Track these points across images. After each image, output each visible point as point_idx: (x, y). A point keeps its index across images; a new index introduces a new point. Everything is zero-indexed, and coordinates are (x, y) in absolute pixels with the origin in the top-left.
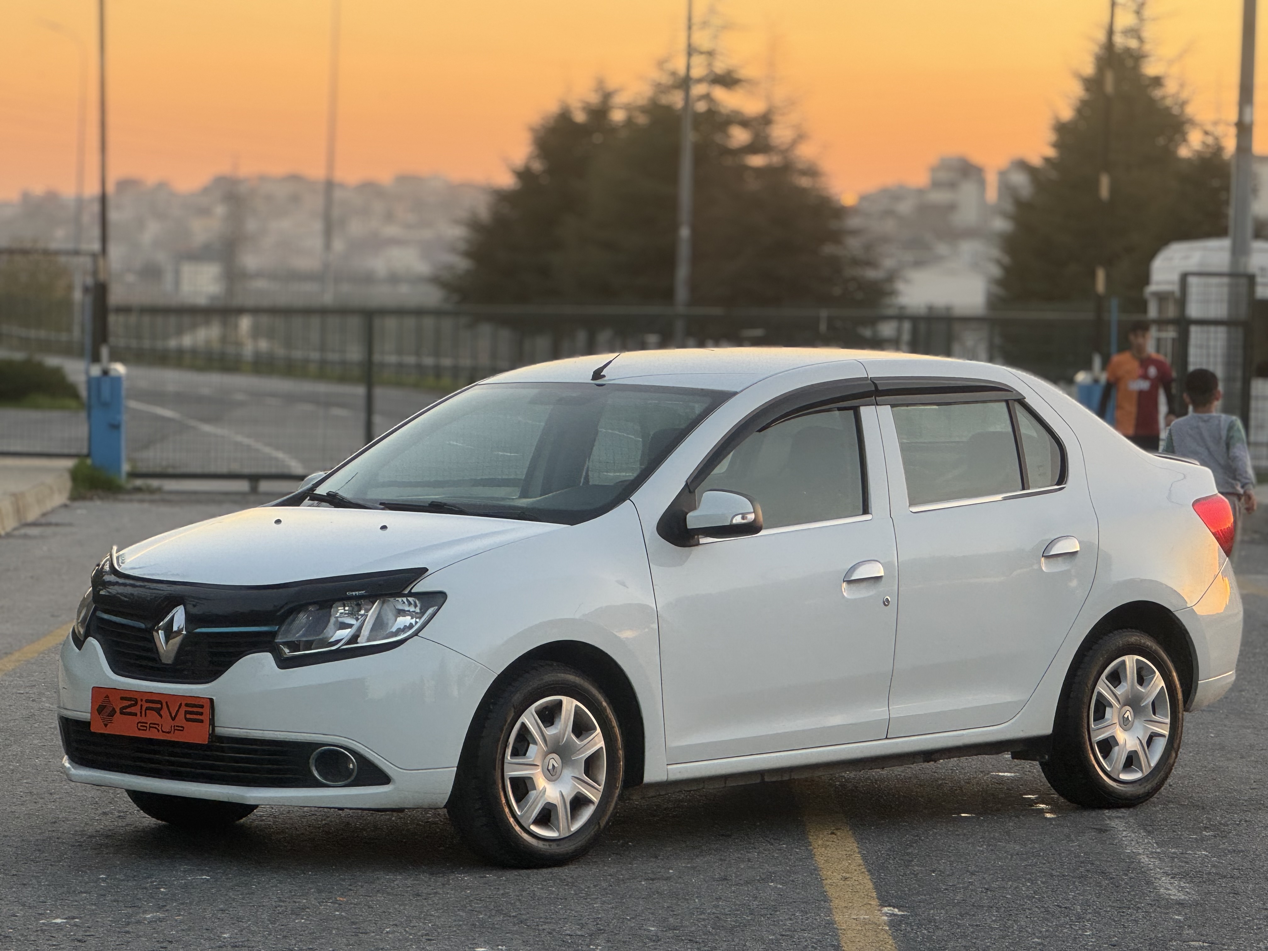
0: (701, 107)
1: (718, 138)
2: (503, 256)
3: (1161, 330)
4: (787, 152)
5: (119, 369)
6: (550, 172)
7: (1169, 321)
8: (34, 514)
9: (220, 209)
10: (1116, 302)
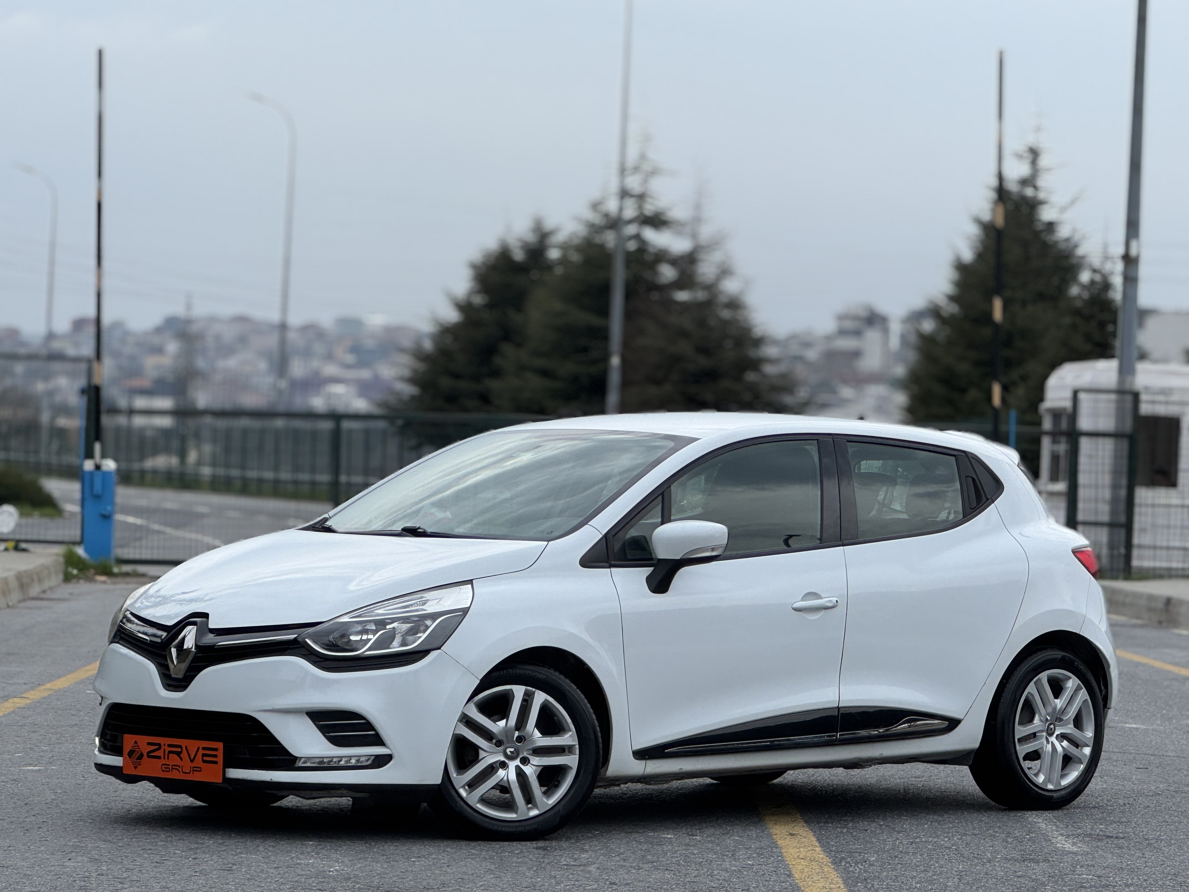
0: (632, 246)
1: (647, 275)
2: (446, 382)
3: (1054, 442)
4: (711, 288)
5: (110, 465)
6: (490, 306)
7: (1062, 433)
8: (35, 590)
9: (172, 347)
10: (1013, 414)
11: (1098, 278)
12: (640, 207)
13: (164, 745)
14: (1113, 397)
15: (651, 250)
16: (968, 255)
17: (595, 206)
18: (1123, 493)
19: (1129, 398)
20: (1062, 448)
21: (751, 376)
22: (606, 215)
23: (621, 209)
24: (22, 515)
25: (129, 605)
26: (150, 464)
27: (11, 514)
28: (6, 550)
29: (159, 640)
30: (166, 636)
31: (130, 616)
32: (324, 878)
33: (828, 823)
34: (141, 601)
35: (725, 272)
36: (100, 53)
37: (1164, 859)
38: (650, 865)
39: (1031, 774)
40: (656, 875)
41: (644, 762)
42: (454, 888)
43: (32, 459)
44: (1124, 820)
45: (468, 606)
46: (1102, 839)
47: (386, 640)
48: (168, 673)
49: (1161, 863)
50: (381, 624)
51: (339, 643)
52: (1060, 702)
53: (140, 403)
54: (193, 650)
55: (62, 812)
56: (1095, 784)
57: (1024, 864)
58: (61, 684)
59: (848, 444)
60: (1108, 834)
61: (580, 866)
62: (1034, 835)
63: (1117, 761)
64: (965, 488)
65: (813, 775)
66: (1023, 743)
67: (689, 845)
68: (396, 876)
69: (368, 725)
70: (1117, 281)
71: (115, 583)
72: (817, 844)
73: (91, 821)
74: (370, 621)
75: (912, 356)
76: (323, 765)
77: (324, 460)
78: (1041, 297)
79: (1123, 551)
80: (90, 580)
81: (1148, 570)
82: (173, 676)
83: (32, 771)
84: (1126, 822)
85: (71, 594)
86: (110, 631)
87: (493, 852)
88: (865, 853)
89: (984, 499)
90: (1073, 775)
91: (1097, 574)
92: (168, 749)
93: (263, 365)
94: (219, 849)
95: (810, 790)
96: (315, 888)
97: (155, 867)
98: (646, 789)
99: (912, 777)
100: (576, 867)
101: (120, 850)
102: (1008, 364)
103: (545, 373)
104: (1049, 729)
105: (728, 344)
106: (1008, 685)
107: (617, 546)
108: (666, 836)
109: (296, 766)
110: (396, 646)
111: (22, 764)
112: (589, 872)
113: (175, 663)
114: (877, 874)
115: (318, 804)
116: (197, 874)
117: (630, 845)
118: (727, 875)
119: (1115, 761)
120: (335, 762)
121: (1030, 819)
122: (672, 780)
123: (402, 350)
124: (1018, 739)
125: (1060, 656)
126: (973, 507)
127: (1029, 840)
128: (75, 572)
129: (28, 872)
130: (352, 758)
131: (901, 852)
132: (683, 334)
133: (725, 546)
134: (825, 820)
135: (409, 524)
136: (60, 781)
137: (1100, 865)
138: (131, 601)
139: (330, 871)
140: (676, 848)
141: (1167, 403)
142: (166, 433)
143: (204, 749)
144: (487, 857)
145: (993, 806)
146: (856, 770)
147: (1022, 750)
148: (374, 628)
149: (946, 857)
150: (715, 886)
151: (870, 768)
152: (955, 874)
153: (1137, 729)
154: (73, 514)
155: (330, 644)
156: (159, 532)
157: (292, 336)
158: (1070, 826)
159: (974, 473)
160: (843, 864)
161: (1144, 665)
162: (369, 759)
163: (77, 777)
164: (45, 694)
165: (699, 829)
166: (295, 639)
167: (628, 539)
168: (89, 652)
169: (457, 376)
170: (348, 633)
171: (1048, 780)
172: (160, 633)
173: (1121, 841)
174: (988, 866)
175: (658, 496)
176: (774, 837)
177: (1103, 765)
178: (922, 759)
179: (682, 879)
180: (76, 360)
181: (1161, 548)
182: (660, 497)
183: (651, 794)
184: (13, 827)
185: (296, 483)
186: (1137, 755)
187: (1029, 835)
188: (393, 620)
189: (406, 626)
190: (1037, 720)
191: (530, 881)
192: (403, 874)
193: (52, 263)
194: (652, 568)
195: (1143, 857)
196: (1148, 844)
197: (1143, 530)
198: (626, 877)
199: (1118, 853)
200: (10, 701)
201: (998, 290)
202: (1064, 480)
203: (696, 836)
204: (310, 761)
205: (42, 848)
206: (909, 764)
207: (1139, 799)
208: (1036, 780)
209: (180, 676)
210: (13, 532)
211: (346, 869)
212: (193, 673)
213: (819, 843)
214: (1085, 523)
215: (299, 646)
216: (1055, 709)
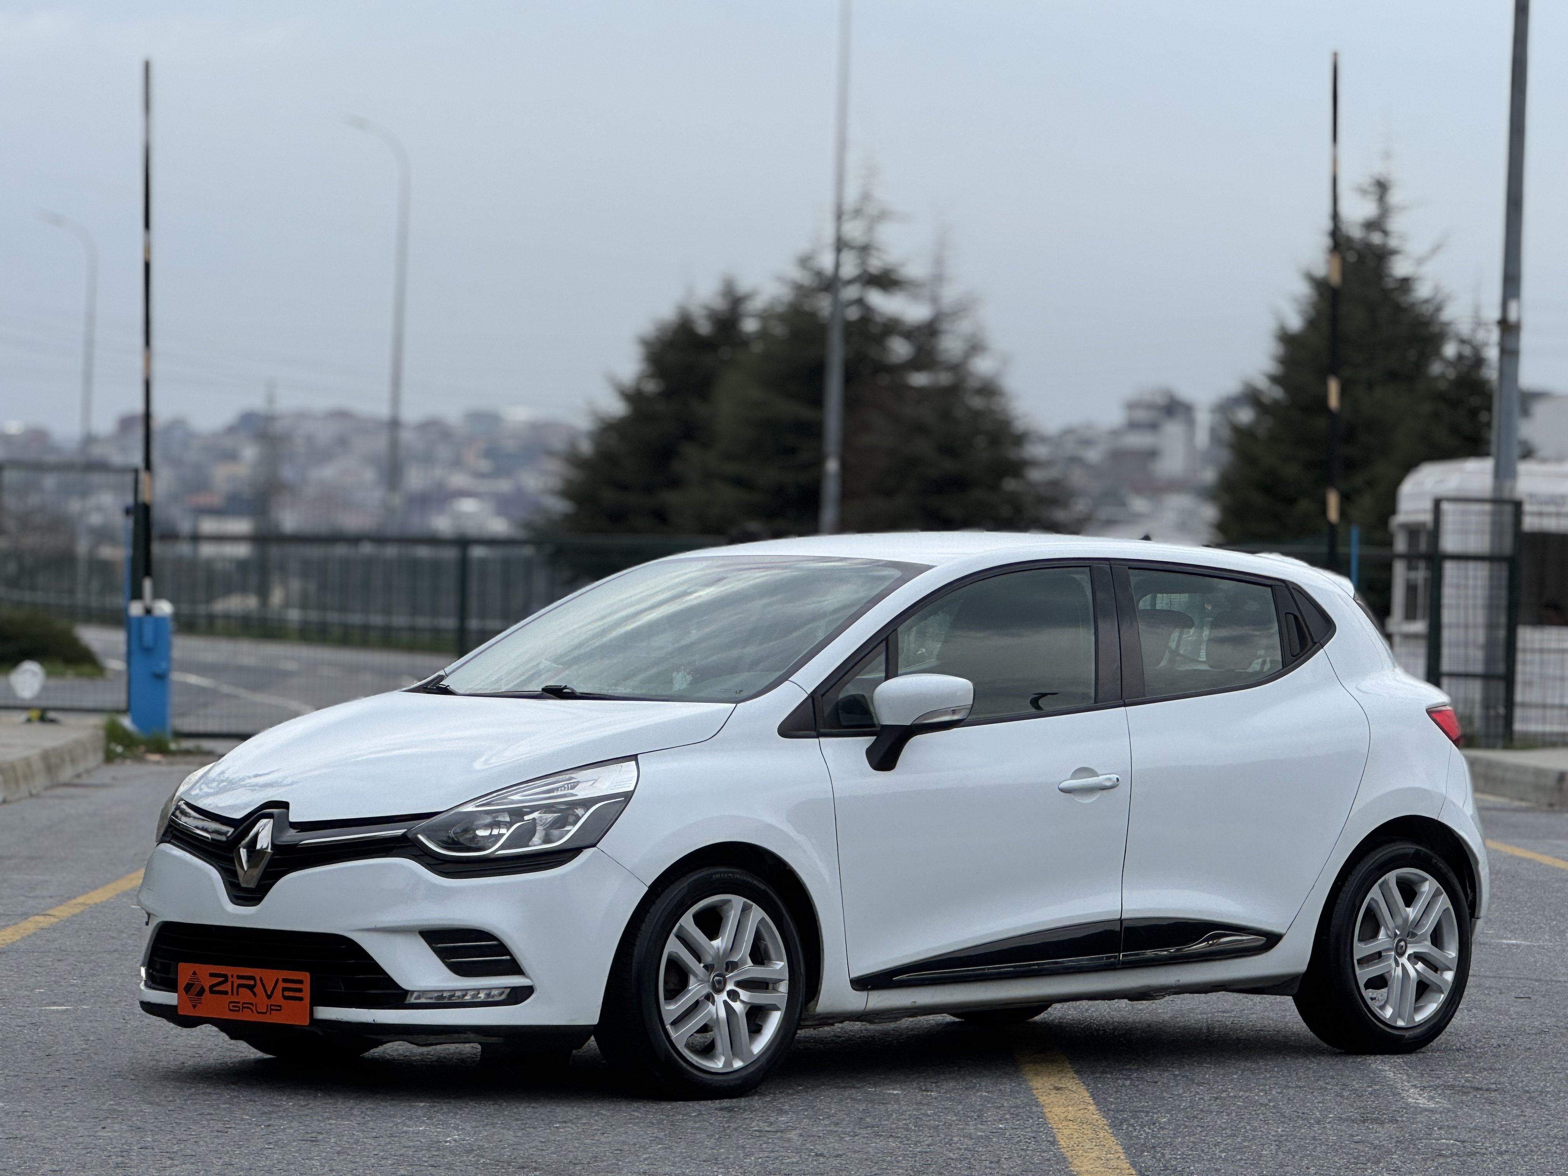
0: (853, 314)
1: (873, 352)
2: (609, 496)
3: (1411, 567)
4: (958, 368)
5: (164, 608)
6: (667, 394)
7: (1420, 557)
8: (67, 773)
9: (250, 452)
10: (1355, 533)
11: (1467, 351)
12: (863, 263)
13: (232, 976)
14: (1487, 507)
15: (878, 319)
16: (1295, 323)
17: (805, 262)
18: (1502, 634)
19: (1508, 509)
20: (1421, 575)
21: (1010, 485)
22: (819, 274)
23: (837, 265)
24: (49, 674)
25: (183, 793)
26: (221, 606)
27: (35, 674)
28: (29, 721)
29: (224, 838)
30: (234, 832)
31: (184, 807)
32: (439, 1150)
33: (1106, 1073)
34: (200, 786)
35: (976, 347)
36: (147, 66)
37: (1550, 1118)
38: (869, 1130)
39: (1374, 1006)
40: (879, 1143)
41: (865, 994)
42: (610, 1163)
43: (66, 601)
44: (1498, 1066)
45: (632, 789)
46: (1469, 1092)
47: (524, 836)
48: (237, 881)
49: (1545, 1123)
50: (517, 814)
51: (461, 840)
52: (1413, 912)
53: (209, 526)
54: (269, 850)
55: (95, 1065)
56: (1460, 1020)
57: (1364, 1126)
58: (97, 897)
59: (1131, 571)
60: (1476, 1085)
61: (776, 1132)
62: (1377, 1087)
63: (1490, 988)
64: (1285, 630)
65: (1087, 1010)
66: (1365, 965)
67: (921, 1103)
68: (533, 1147)
69: (502, 948)
70: (1492, 354)
71: (171, 764)
72: (1091, 1102)
73: (133, 1077)
74: (503, 811)
75: (1225, 456)
76: (442, 1001)
77: (449, 600)
78: (1393, 376)
79: (1501, 710)
80: (140, 759)
81: (1536, 735)
82: (243, 885)
83: (58, 1011)
84: (1500, 1069)
85: (114, 778)
86: (159, 829)
87: (663, 1115)
88: (1154, 1113)
89: (1310, 643)
90: (1431, 1008)
91: (1463, 741)
92: (238, 982)
93: (369, 475)
94: (301, 1113)
95: (1083, 1029)
96: (426, 1164)
97: (217, 1137)
98: (866, 1030)
99: (1218, 1012)
100: (771, 1133)
101: (169, 1116)
102: (1350, 465)
103: (740, 482)
104: (1399, 947)
105: (981, 442)
106: (1344, 889)
107: (828, 710)
108: (891, 1092)
109: (407, 1002)
110: (536, 843)
111: (44, 1002)
112: (789, 1140)
113: (245, 868)
114: (1169, 1140)
115: (432, 1053)
116: (272, 1147)
117: (844, 1103)
118: (970, 1142)
119: (1487, 988)
120: (459, 997)
121: (1373, 1066)
122: (904, 1017)
123: (551, 453)
124: (1358, 960)
125: (1412, 851)
126: (1295, 654)
127: (1370, 1094)
128: (119, 749)
129: (48, 1145)
130: (481, 991)
131: (1202, 1110)
132: (921, 429)
133: (970, 706)
134: (1101, 1069)
135: (552, 683)
136: (95, 1025)
137: (1465, 1126)
138: (186, 787)
139: (446, 1142)
140: (904, 1108)
141: (1558, 515)
142: (242, 565)
143: (285, 981)
144: (655, 1121)
145: (1324, 1049)
146: (1144, 1002)
147: (1363, 974)
148: (508, 819)
149: (1261, 1117)
150: (954, 1157)
151: (1162, 1001)
152: (1273, 1139)
153: (1518, 946)
154: (118, 673)
155: (450, 841)
156: (228, 696)
157: (406, 436)
158: (1426, 1075)
159: (1296, 608)
160: (1125, 1127)
161: (1529, 861)
162: (503, 993)
163: (117, 1019)
164: (76, 911)
165: (936, 1083)
166: (404, 835)
167: (841, 699)
168: (135, 855)
169: (623, 487)
170: (474, 827)
171: (1397, 1014)
172: (224, 828)
173: (1493, 1094)
174: (1316, 1129)
175: (882, 642)
176: (1035, 1092)
177: (1472, 994)
178: (1231, 987)
179: (910, 1149)
180: (122, 470)
181: (1553, 707)
182: (884, 644)
183: (873, 1037)
184: (30, 1086)
185: (413, 629)
186: (1517, 981)
187: (1371, 1087)
188: (533, 809)
189: (550, 817)
190: (1382, 935)
191: (710, 1152)
192: (543, 1145)
193: (89, 343)
194: (874, 738)
195: (1522, 1115)
196: (1529, 1098)
197: (1529, 684)
198: (837, 1146)
199: (1488, 1110)
200: (31, 919)
201: (1333, 369)
202: (1424, 617)
203: (932, 1091)
204: (425, 996)
205: (68, 1114)
206: (1214, 994)
207: (1518, 1039)
208: (1382, 1013)
209: (252, 885)
210: (38, 697)
211: (467, 1138)
212: (270, 882)
213: (1094, 1099)
214: (1451, 675)
215: (409, 844)
216: (1406, 920)
